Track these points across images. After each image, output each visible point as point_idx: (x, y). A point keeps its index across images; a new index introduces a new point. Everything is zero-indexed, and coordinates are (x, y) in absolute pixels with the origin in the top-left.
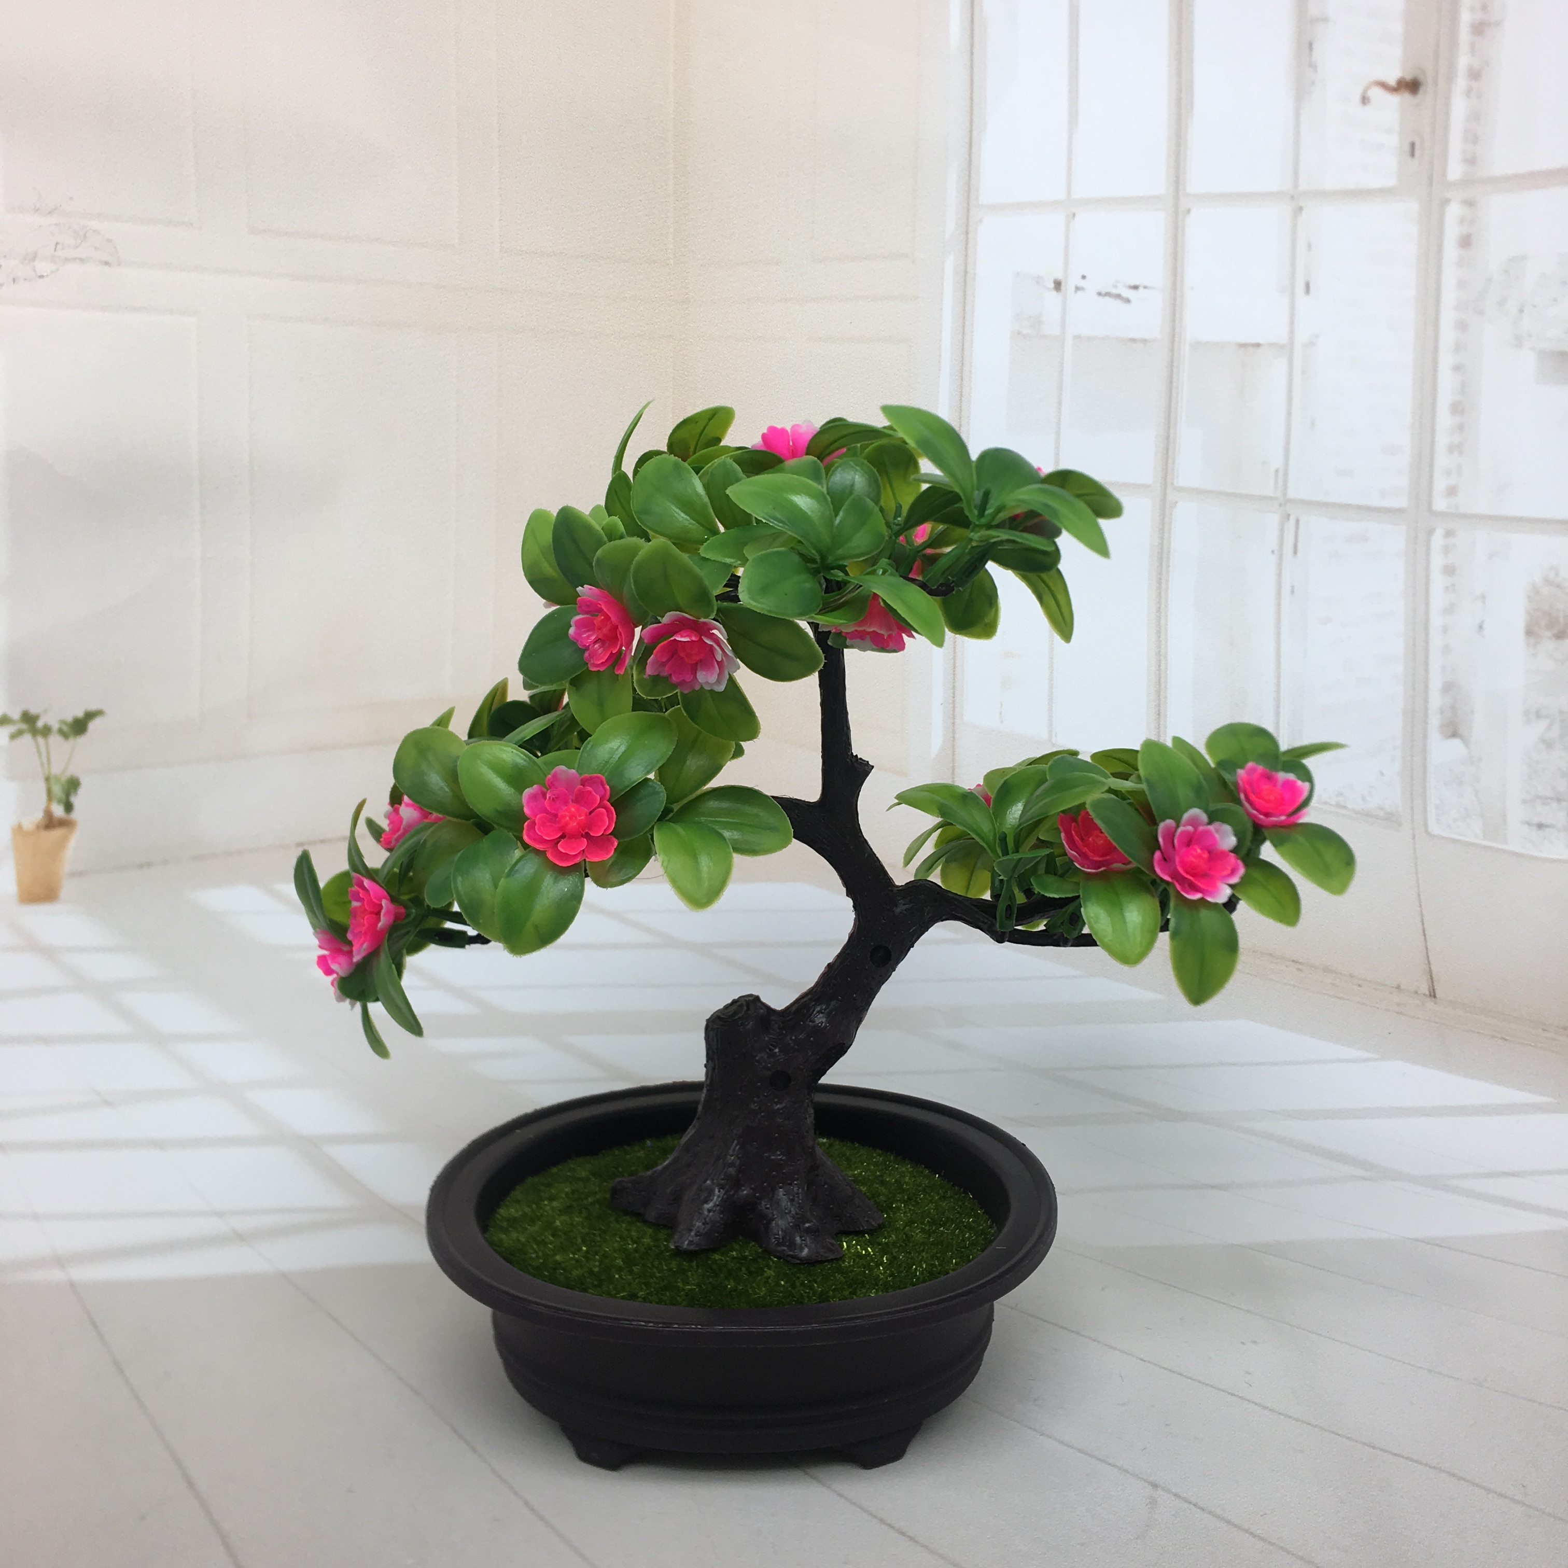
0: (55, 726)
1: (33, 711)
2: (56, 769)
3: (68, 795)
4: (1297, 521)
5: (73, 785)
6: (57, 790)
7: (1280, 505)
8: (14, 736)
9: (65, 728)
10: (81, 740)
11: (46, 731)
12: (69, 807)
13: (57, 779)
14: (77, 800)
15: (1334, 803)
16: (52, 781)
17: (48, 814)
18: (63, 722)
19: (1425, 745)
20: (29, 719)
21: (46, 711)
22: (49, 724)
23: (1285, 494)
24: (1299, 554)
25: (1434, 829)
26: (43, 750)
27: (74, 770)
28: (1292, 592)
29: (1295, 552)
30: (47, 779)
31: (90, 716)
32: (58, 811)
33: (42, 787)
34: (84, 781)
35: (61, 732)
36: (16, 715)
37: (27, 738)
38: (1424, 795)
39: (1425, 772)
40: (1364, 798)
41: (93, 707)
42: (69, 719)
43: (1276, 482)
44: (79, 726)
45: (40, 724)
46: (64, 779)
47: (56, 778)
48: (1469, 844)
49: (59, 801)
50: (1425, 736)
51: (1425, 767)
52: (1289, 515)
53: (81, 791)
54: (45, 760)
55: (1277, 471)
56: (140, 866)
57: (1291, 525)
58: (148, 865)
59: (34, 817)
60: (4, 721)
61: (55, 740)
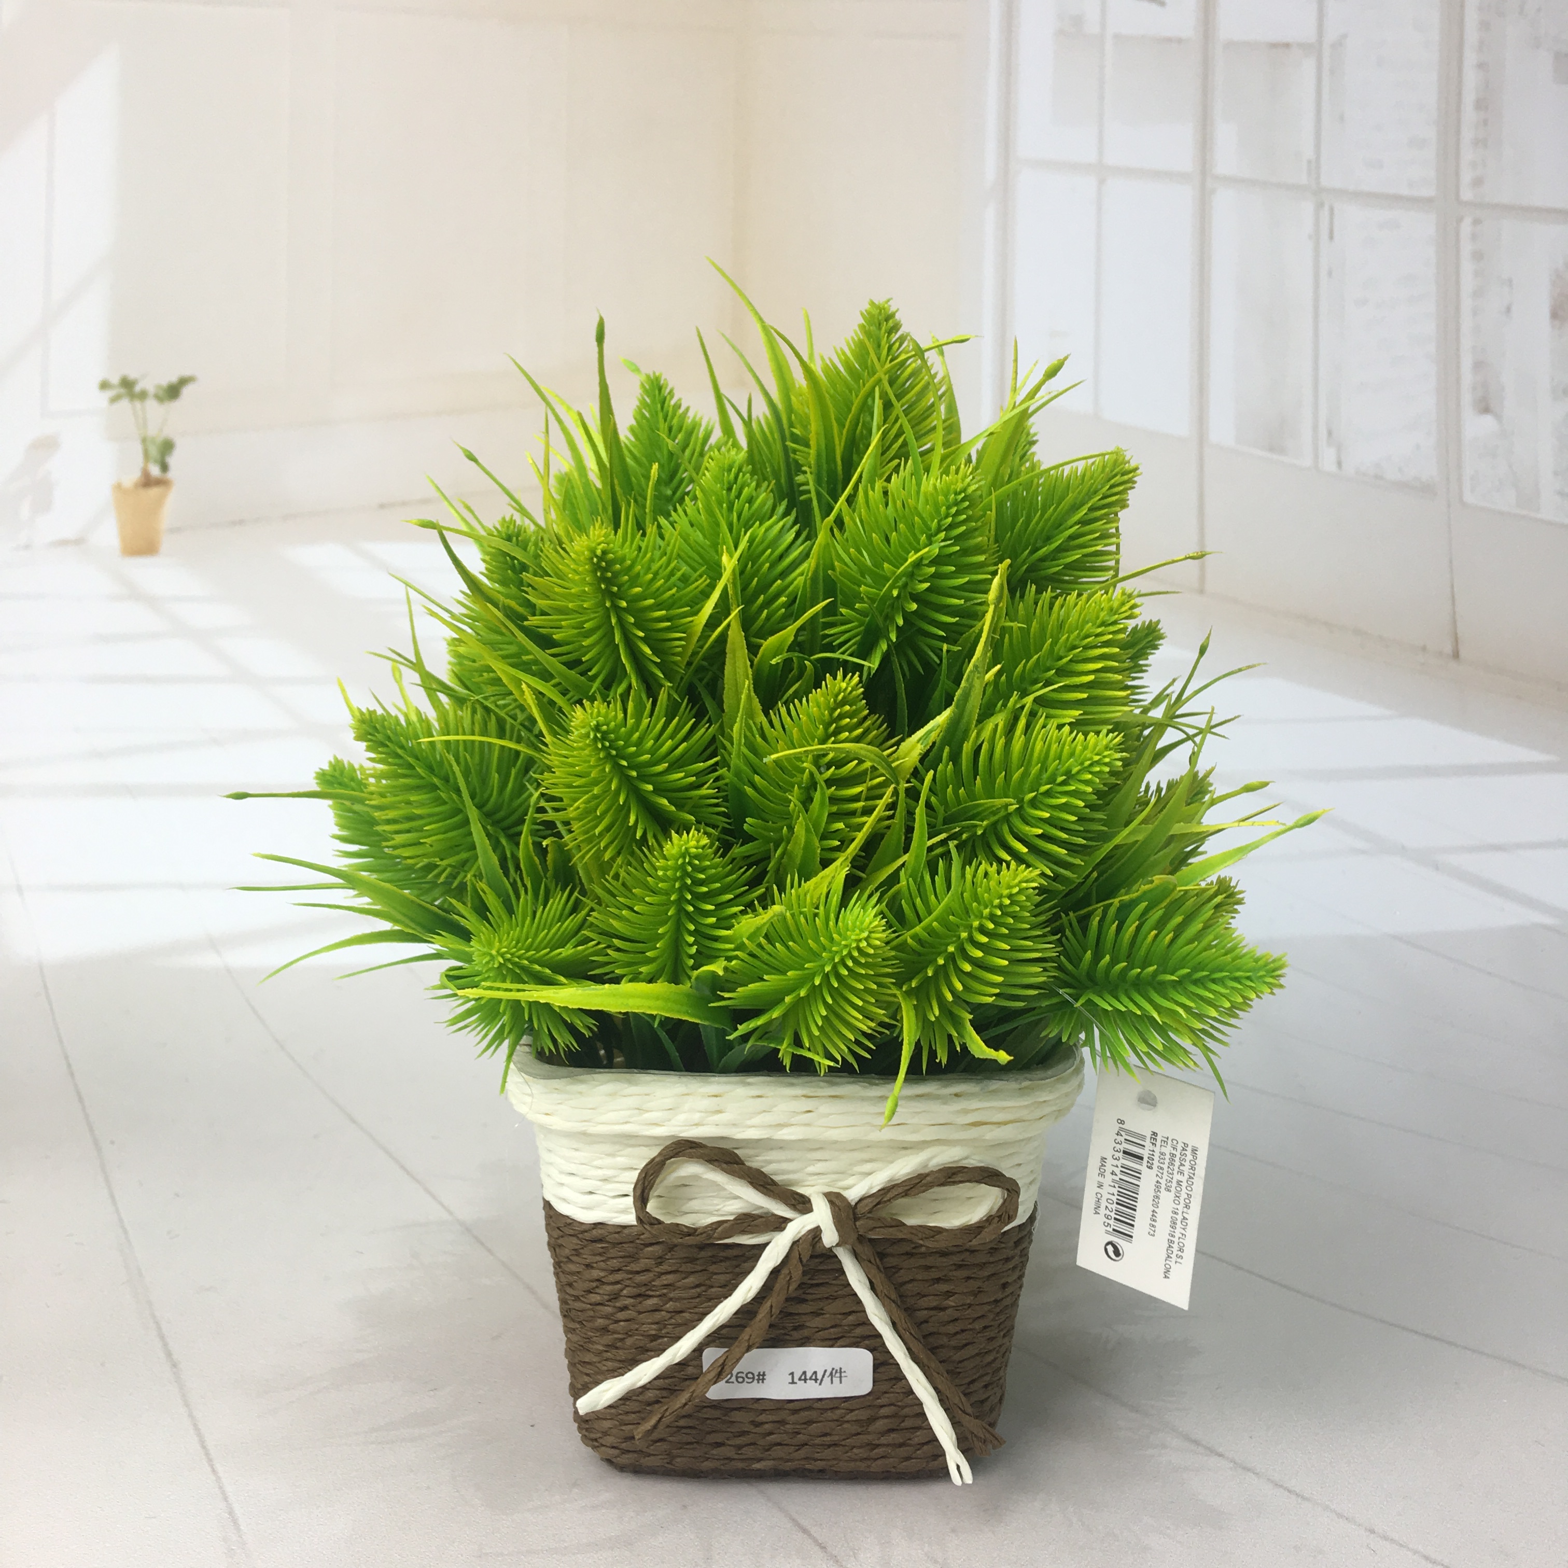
0: (152, 391)
1: (132, 375)
2: (152, 431)
3: (163, 456)
4: (1332, 210)
5: (167, 447)
6: (154, 451)
7: (1314, 194)
8: (114, 400)
9: (161, 393)
10: (176, 405)
11: (143, 395)
12: (164, 467)
13: (153, 440)
14: (172, 461)
16: (149, 442)
17: (145, 473)
18: (159, 387)
19: (1459, 420)
20: (127, 384)
21: (143, 377)
22: (146, 389)
23: (1318, 183)
24: (1335, 239)
25: (1469, 499)
26: (140, 414)
27: (169, 432)
28: (1330, 274)
29: (1331, 237)
30: (144, 441)
31: (184, 381)
32: (155, 471)
33: (139, 448)
34: (178, 443)
35: (156, 396)
36: (115, 380)
37: (125, 403)
38: (1459, 466)
39: (1460, 446)
40: (1401, 470)
41: (186, 373)
42: (164, 384)
43: (1309, 172)
44: (173, 391)
45: (138, 389)
46: (159, 441)
48: (1503, 513)
49: (156, 461)
50: (1459, 412)
51: (1459, 441)
52: (1323, 203)
53: (175, 452)
54: (141, 422)
55: (1309, 162)
56: (234, 523)
57: (1325, 212)
58: (241, 522)
59: (132, 477)
60: (104, 385)
61: (151, 404)
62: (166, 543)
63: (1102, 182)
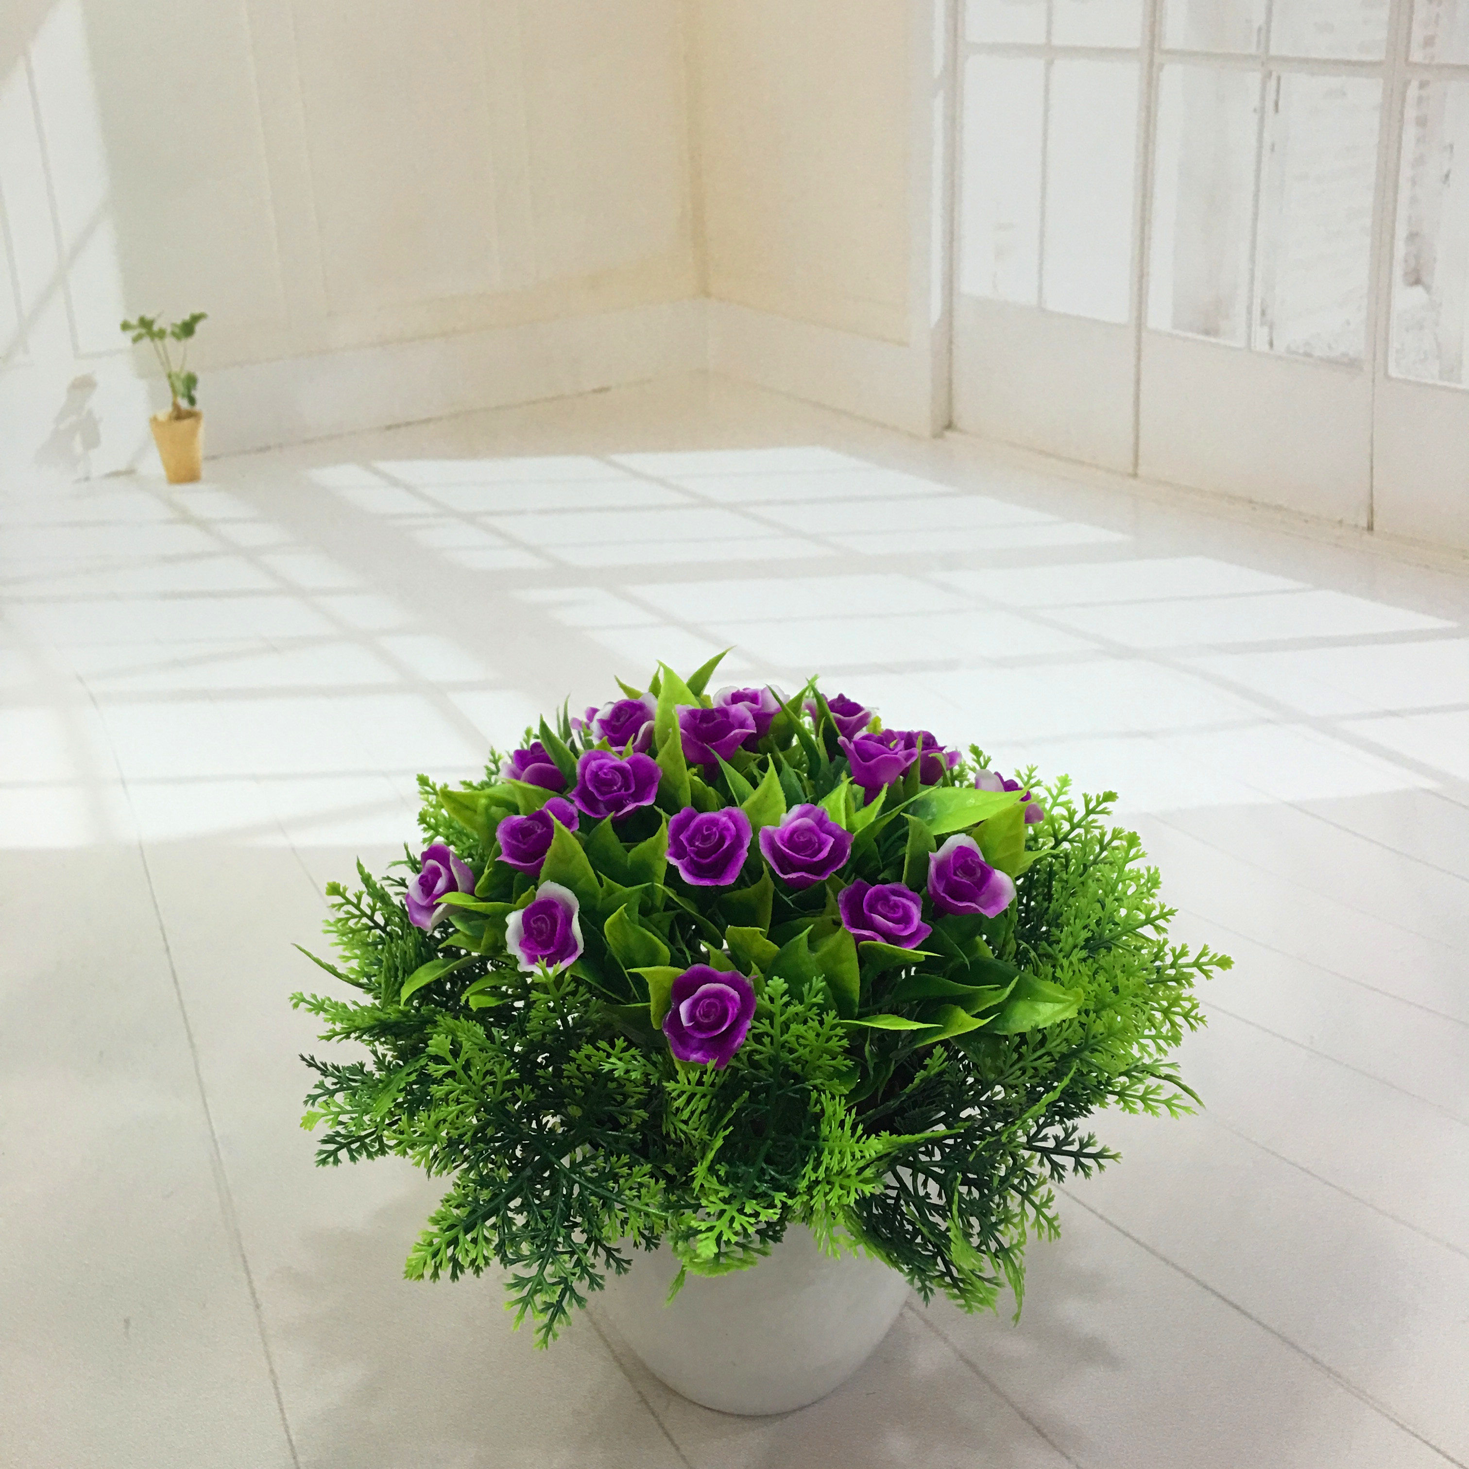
0: (169, 330)
1: (149, 316)
2: (175, 369)
3: (189, 390)
4: (1279, 79)
5: (191, 381)
6: (180, 386)
7: (1263, 64)
8: (136, 339)
9: (177, 330)
10: (191, 341)
11: (161, 334)
12: (192, 401)
13: (178, 376)
14: (197, 394)
15: (1301, 351)
16: (174, 378)
17: (176, 406)
18: (174, 325)
19: (1389, 293)
20: (145, 323)
21: (159, 316)
23: (1267, 52)
24: (1279, 111)
25: (1393, 372)
27: (191, 367)
28: (1273, 150)
29: (1277, 110)
30: (170, 376)
31: (196, 319)
32: (184, 404)
33: (166, 383)
34: (198, 376)
35: (174, 334)
36: (134, 321)
37: (146, 342)
38: (1386, 340)
39: (1388, 319)
40: (1330, 347)
42: (179, 322)
43: (1259, 42)
44: (188, 329)
45: (156, 328)
46: (183, 375)
47: (176, 375)
48: (1426, 385)
49: (183, 396)
50: (1390, 286)
51: (1388, 313)
52: (1270, 73)
54: (164, 359)
55: (1259, 29)
56: (262, 449)
57: (1273, 83)
58: (268, 448)
59: (164, 413)
60: (125, 326)
61: (169, 341)
62: (205, 470)
63: (1050, 64)
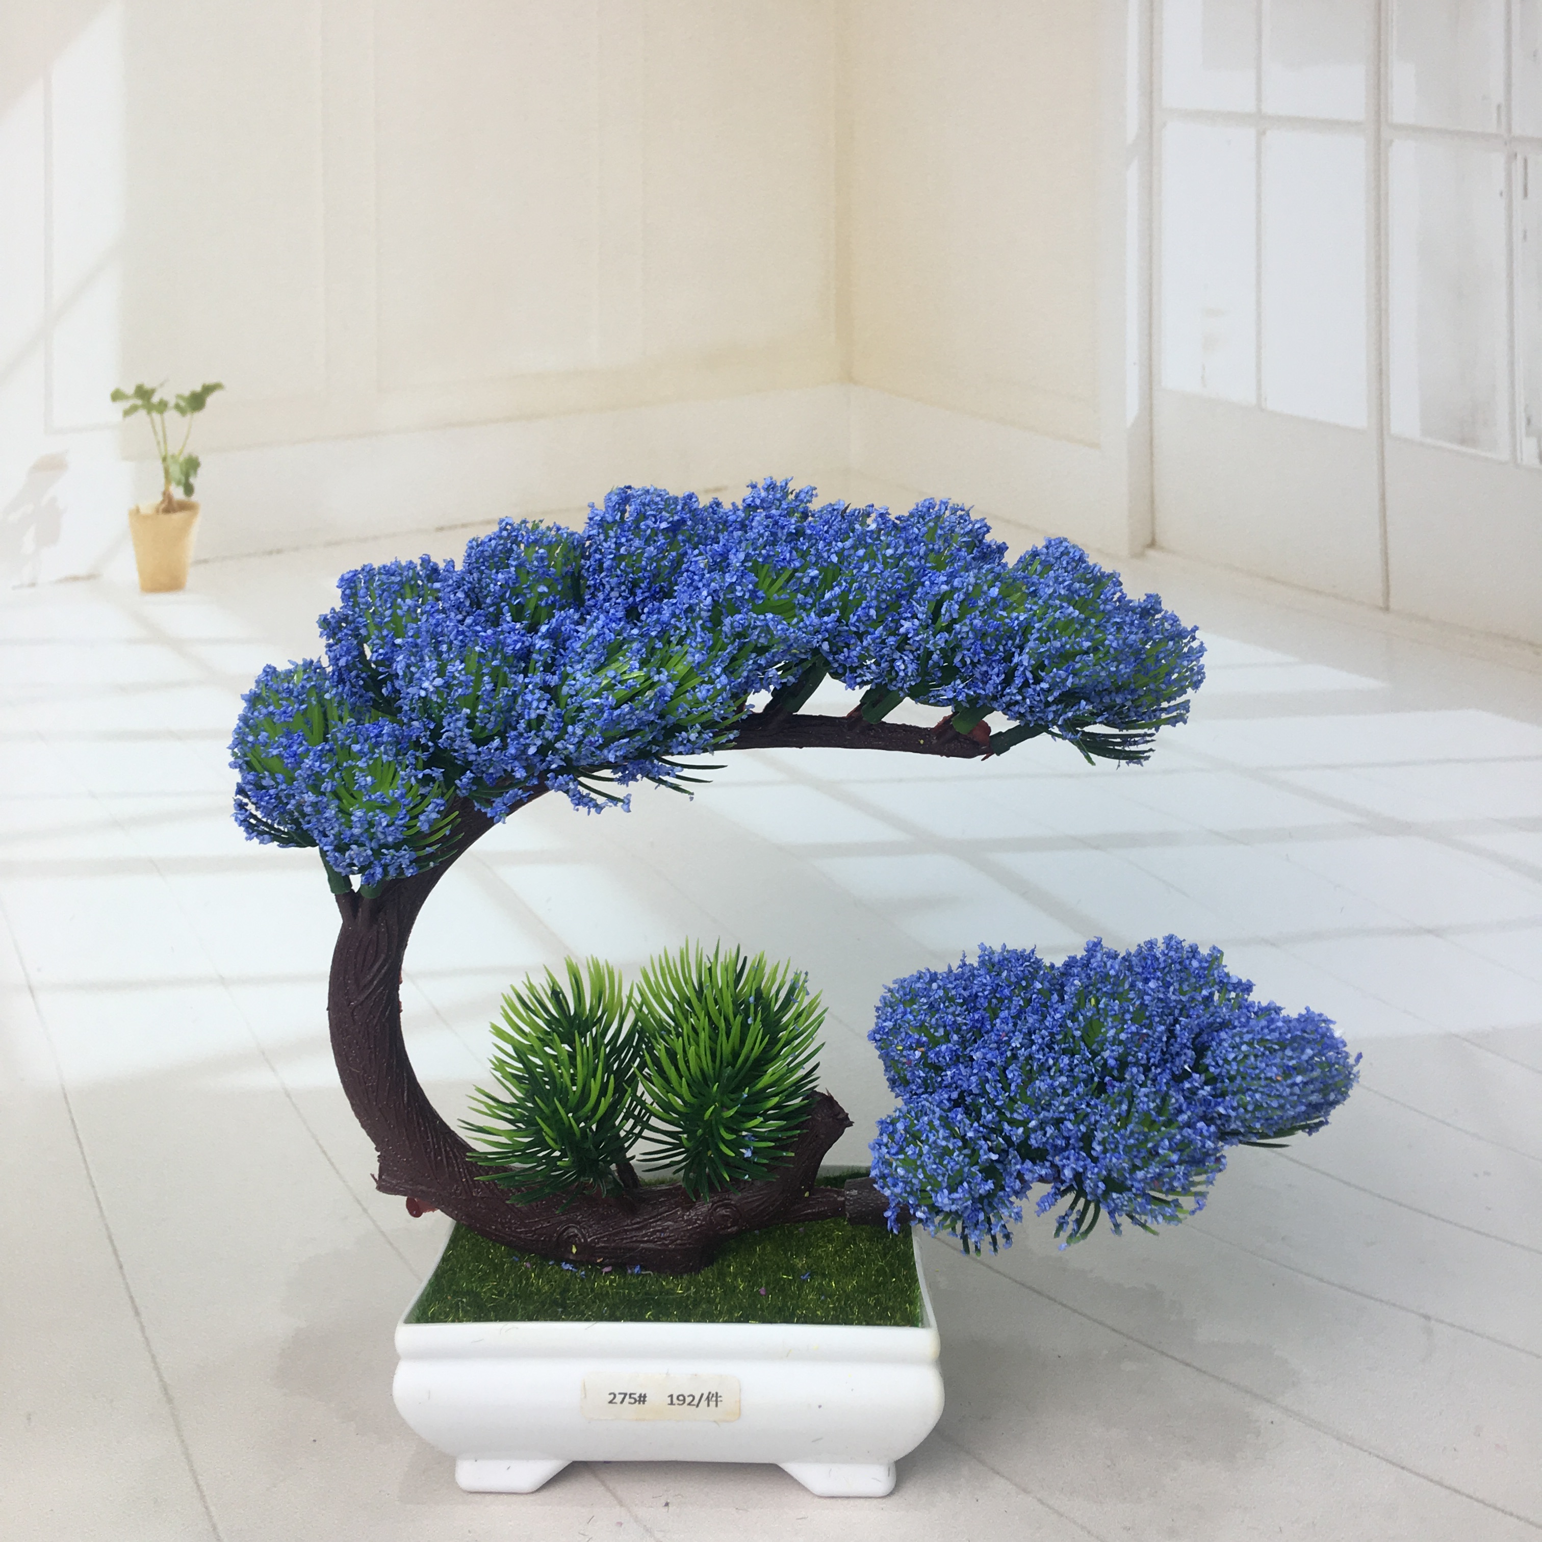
0: (172, 402)
1: (148, 385)
2: (173, 448)
3: (187, 476)
4: (1526, 161)
5: (192, 465)
6: (176, 471)
7: (1506, 144)
8: (127, 413)
9: (183, 404)
10: (199, 416)
11: (162, 406)
12: (189, 489)
13: (175, 458)
14: (197, 481)
16: (169, 460)
17: (167, 496)
18: (179, 397)
20: (143, 393)
21: (162, 385)
22: (166, 398)
23: (1509, 130)
24: (1529, 196)
26: (159, 428)
28: (1525, 237)
29: (1526, 194)
30: (164, 459)
31: (208, 389)
32: (178, 493)
33: (159, 467)
34: (201, 459)
35: (177, 407)
36: (130, 390)
37: (142, 414)
41: (211, 380)
42: (187, 393)
43: (1499, 118)
44: (197, 401)
45: (155, 399)
46: (181, 459)
47: (173, 456)
49: (178, 483)
52: (1516, 155)
53: (200, 471)
54: (161, 439)
55: (1499, 107)
56: (270, 553)
57: (1519, 165)
58: (280, 551)
59: (152, 500)
60: (117, 396)
61: (172, 415)
62: (193, 577)
63: (1264, 133)
